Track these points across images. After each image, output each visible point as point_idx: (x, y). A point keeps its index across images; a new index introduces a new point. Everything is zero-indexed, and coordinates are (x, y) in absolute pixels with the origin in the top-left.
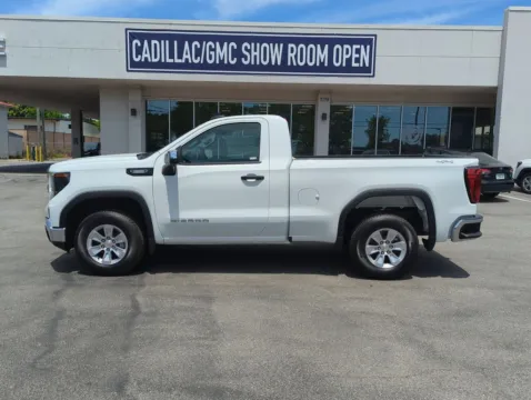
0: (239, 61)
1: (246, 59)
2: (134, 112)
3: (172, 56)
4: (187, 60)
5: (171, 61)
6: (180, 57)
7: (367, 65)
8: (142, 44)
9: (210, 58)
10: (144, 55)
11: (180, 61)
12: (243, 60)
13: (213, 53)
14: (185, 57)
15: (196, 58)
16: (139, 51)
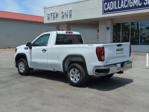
0: (143, 4)
1: (146, 3)
2: (108, 28)
3: (117, 7)
4: (122, 7)
5: (117, 8)
6: (120, 6)
8: (107, 4)
9: (131, 5)
10: (108, 8)
11: (120, 8)
12: (144, 3)
13: (132, 3)
14: (122, 6)
15: (126, 6)
16: (106, 7)
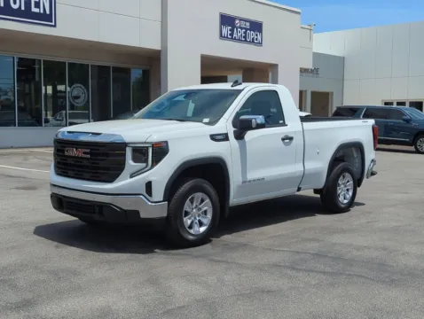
7: (48, 12)
